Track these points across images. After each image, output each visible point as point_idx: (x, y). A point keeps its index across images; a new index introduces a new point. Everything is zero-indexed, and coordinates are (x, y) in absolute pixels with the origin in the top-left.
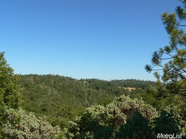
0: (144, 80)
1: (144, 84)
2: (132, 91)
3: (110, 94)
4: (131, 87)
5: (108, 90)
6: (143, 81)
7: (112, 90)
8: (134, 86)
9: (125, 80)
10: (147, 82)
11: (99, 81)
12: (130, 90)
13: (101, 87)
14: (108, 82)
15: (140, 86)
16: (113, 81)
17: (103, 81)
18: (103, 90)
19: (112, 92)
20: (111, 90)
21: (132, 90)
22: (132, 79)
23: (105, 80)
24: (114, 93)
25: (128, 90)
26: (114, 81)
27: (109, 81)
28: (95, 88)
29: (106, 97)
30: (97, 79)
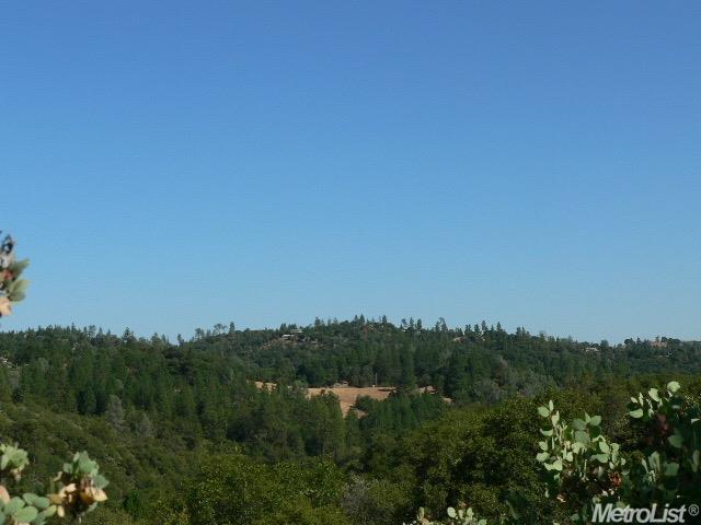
0: (451, 326)
1: (449, 354)
2: (360, 414)
3: (191, 445)
4: (351, 384)
5: (180, 411)
6: (441, 335)
7: (211, 412)
8: (375, 369)
9: (306, 330)
10: (471, 336)
11: (102, 342)
12: (345, 407)
13: (120, 394)
14: (170, 352)
15: (419, 372)
16: (208, 341)
17: (129, 340)
18: (134, 411)
19: (204, 423)
20: (200, 409)
21: (361, 403)
22: (359, 322)
23: (148, 337)
24: (221, 434)
25: (333, 401)
26: (218, 338)
27: (174, 342)
28: (73, 400)
29: (161, 471)
30: (80, 327)
